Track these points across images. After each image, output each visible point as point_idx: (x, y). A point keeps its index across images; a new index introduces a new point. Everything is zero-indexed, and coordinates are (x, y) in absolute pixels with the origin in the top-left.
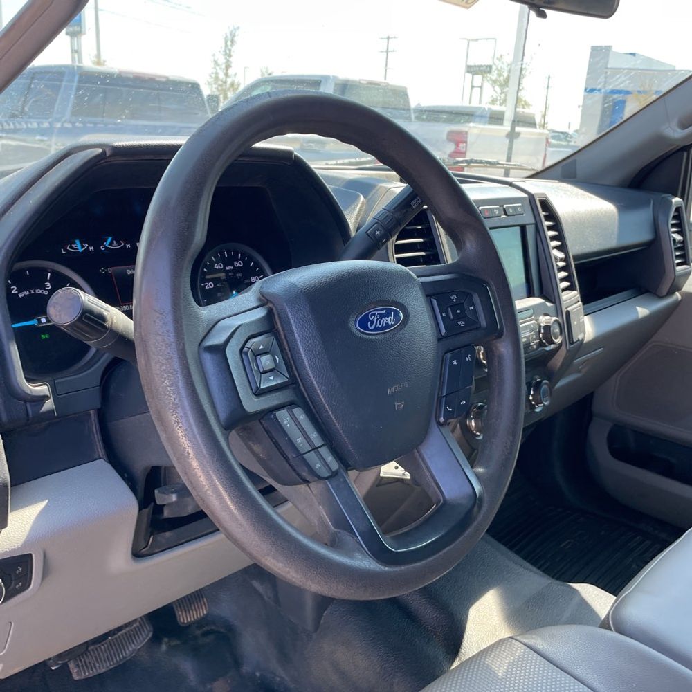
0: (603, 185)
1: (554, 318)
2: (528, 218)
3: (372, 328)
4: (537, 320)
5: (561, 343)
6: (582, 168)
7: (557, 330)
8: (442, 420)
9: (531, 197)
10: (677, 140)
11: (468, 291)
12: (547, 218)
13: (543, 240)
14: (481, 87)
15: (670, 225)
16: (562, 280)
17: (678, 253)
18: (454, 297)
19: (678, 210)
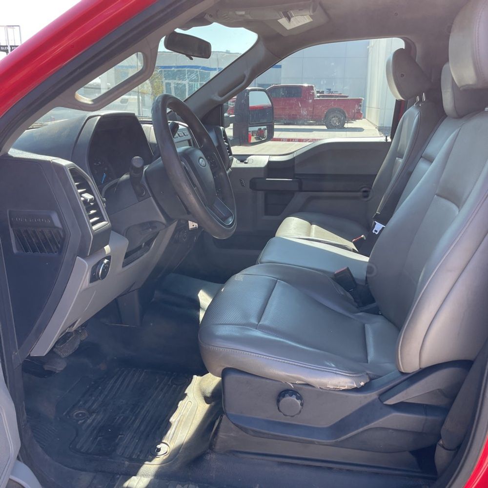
2: (190, 137)
15: (223, 139)
17: (228, 151)
19: (223, 132)
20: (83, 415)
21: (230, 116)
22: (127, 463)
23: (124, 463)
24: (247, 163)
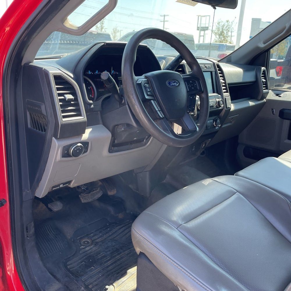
0: (240, 64)
1: (221, 99)
2: (213, 69)
3: (171, 85)
4: (216, 100)
5: (223, 106)
6: (233, 59)
7: (222, 103)
8: (188, 112)
9: (214, 63)
10: (262, 48)
11: (195, 80)
12: (219, 70)
13: (218, 77)
14: (204, 36)
15: (261, 76)
16: (224, 89)
17: (264, 86)
18: (191, 81)
19: (264, 71)
20: (88, 242)
21: (278, 61)
22: (83, 288)
23: (81, 288)
24: (280, 97)
